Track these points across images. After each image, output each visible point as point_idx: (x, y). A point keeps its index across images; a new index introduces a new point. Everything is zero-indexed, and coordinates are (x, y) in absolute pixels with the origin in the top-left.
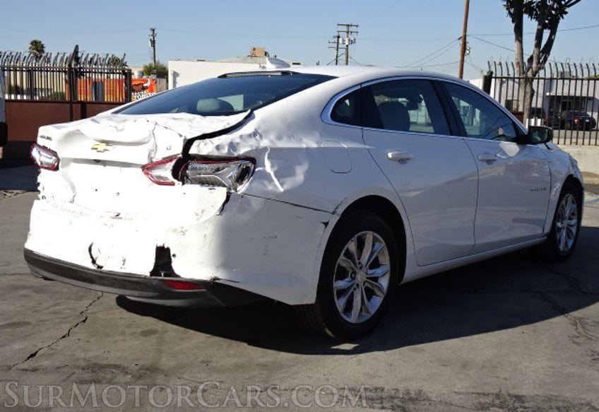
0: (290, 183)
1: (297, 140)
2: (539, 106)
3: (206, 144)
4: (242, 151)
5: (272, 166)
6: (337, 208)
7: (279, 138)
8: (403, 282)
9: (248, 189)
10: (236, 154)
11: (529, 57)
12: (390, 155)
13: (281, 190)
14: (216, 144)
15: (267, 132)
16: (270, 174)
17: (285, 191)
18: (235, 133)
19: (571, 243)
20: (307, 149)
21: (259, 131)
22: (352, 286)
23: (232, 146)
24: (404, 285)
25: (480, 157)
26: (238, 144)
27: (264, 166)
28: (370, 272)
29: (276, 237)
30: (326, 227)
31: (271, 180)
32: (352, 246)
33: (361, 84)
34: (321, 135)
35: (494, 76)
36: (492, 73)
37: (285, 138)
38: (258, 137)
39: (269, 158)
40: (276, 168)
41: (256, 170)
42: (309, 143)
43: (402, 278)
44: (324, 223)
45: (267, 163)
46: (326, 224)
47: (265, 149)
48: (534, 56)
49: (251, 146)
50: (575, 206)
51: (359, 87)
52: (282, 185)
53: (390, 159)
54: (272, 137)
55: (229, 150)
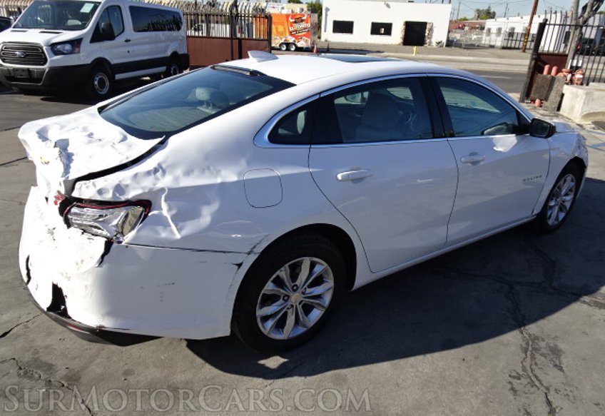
0: (190, 227)
1: (212, 173)
2: (592, 37)
3: (87, 187)
4: (131, 194)
5: (170, 209)
6: (254, 247)
7: (188, 173)
8: (355, 287)
9: (135, 238)
10: (123, 198)
11: (584, 5)
12: (339, 177)
13: (178, 236)
14: (98, 188)
15: (173, 166)
16: (166, 217)
17: (182, 238)
18: (130, 170)
19: (562, 216)
20: (223, 184)
21: (164, 166)
22: (284, 308)
23: (119, 189)
24: (355, 290)
25: (463, 159)
26: (127, 186)
27: (160, 208)
28: (309, 290)
29: (173, 284)
30: (239, 268)
31: (166, 225)
32: (283, 273)
33: (320, 93)
34: (249, 163)
35: (548, 23)
36: (547, 20)
37: (196, 173)
38: (159, 174)
39: (166, 201)
40: (174, 212)
41: (150, 214)
42: (229, 175)
43: (353, 287)
44: (237, 265)
45: (164, 206)
46: (239, 265)
47: (162, 190)
48: (589, 4)
49: (143, 188)
50: (573, 184)
51: (317, 97)
52: (179, 230)
53: (340, 181)
54: (179, 172)
55: (114, 194)
